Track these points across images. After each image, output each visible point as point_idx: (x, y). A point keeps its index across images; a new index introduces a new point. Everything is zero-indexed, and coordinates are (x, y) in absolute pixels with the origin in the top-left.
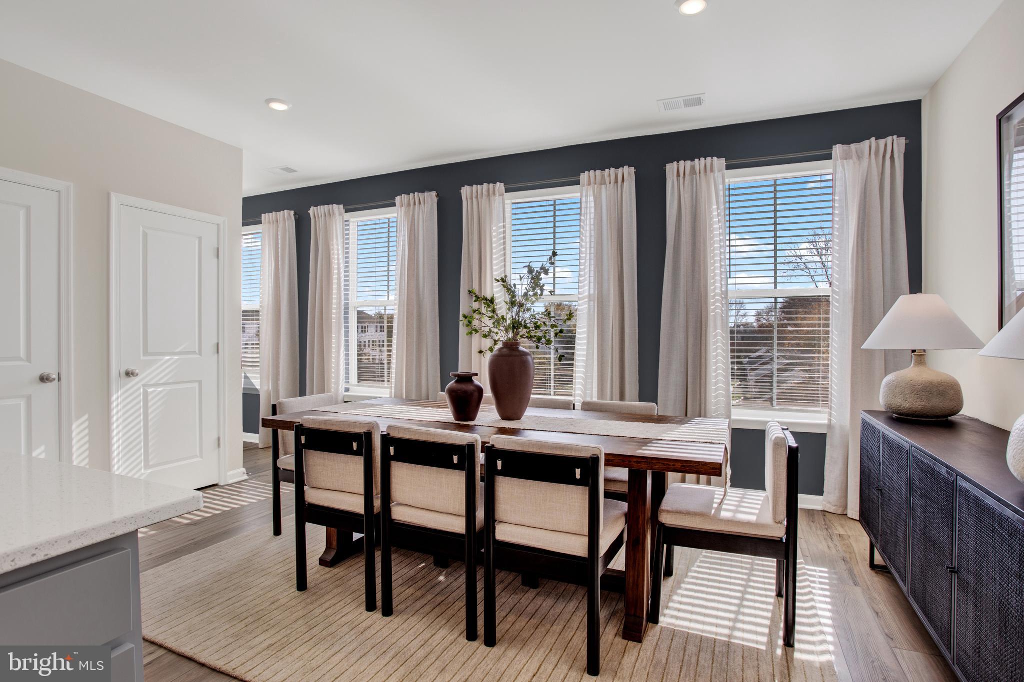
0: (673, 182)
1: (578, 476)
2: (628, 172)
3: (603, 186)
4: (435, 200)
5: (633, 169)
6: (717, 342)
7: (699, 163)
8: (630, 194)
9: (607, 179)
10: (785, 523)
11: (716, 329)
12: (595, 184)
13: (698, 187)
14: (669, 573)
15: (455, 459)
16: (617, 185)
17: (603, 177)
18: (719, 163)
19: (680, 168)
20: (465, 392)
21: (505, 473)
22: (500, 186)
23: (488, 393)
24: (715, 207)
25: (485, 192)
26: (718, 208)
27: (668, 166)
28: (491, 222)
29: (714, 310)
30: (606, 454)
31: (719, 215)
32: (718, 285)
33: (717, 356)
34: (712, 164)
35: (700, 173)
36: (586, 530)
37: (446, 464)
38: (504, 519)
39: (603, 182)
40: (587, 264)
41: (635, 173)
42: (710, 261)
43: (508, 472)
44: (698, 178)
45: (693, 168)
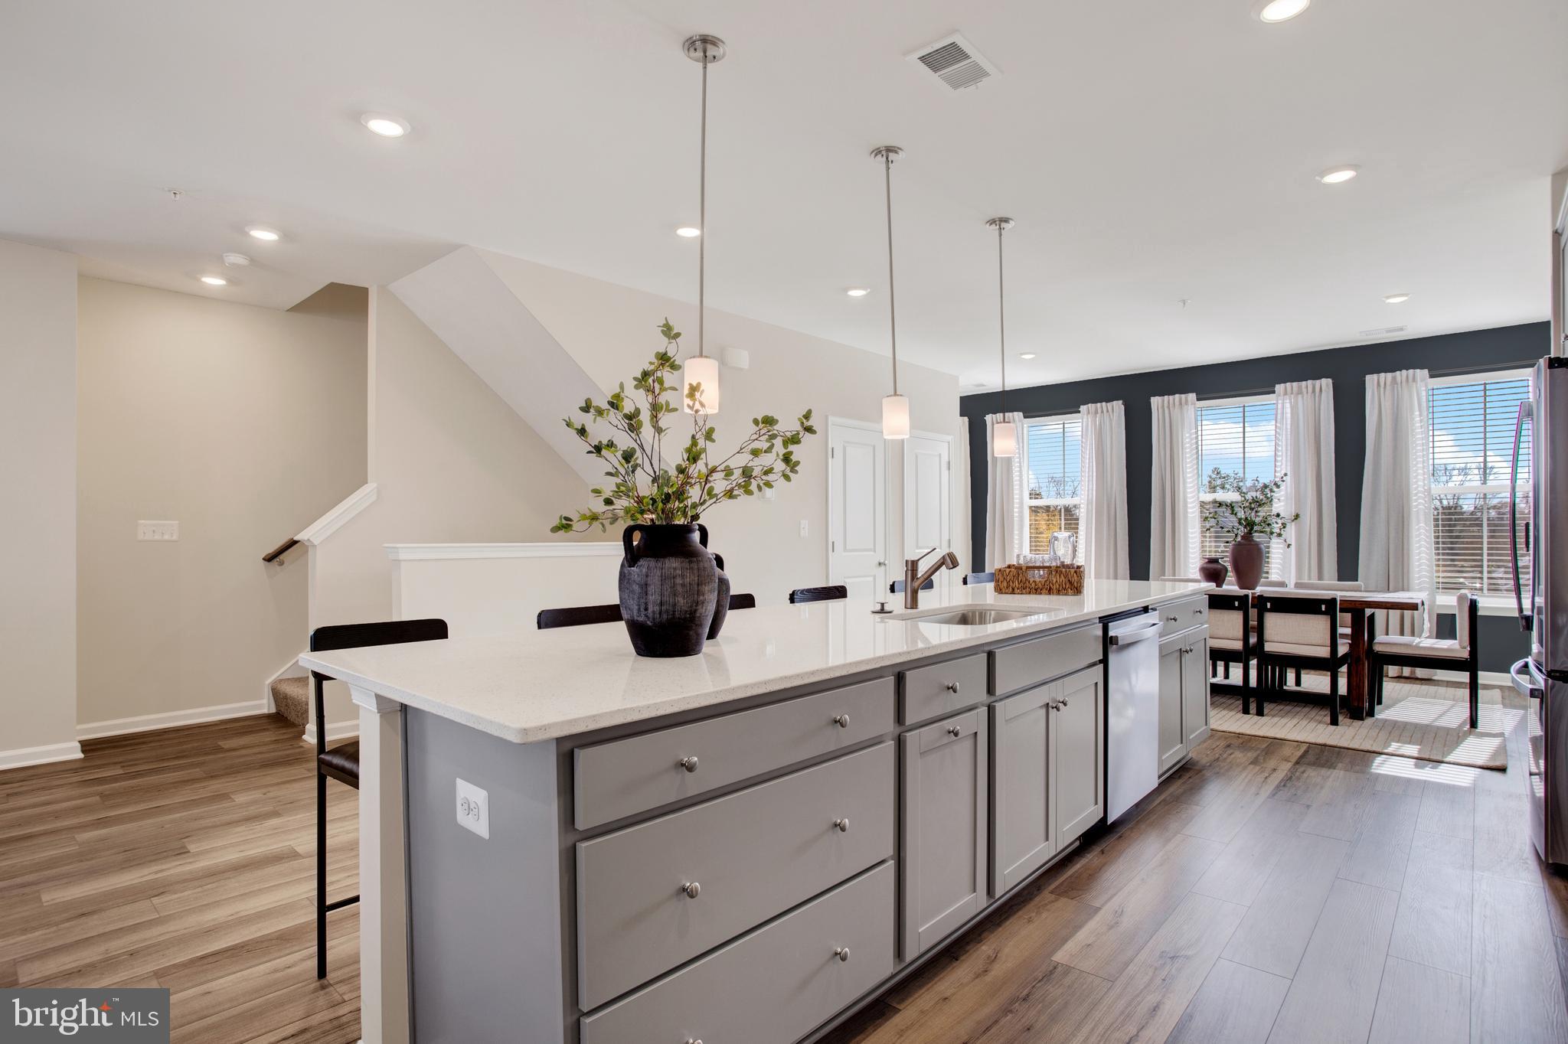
0: (1373, 390)
1: (1323, 609)
2: (1326, 384)
3: (1300, 396)
4: (1123, 407)
5: (1330, 381)
6: (1420, 534)
7: (1401, 375)
8: (1328, 403)
9: (1304, 390)
10: (1469, 649)
11: (1418, 523)
12: (1292, 393)
13: (1400, 397)
14: (1380, 702)
15: (1237, 604)
16: (1315, 395)
17: (1300, 388)
18: (1422, 374)
19: (1381, 380)
20: (1215, 570)
21: (1271, 610)
22: (1192, 396)
23: (1229, 568)
24: (1417, 413)
25: (1177, 403)
26: (1420, 415)
27: (1368, 377)
28: (1183, 428)
29: (1416, 506)
30: (1340, 600)
31: (1421, 421)
32: (1420, 483)
33: (1420, 547)
34: (1414, 375)
35: (1401, 382)
36: (1328, 642)
37: (1231, 607)
38: (1270, 639)
39: (1300, 392)
40: (1284, 466)
41: (1333, 383)
42: (1412, 463)
43: (1274, 609)
44: (1400, 389)
45: (1394, 378)
